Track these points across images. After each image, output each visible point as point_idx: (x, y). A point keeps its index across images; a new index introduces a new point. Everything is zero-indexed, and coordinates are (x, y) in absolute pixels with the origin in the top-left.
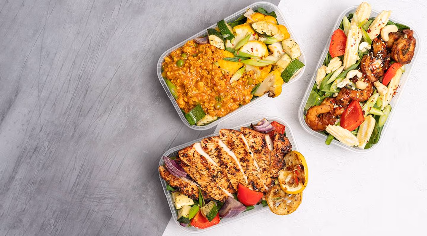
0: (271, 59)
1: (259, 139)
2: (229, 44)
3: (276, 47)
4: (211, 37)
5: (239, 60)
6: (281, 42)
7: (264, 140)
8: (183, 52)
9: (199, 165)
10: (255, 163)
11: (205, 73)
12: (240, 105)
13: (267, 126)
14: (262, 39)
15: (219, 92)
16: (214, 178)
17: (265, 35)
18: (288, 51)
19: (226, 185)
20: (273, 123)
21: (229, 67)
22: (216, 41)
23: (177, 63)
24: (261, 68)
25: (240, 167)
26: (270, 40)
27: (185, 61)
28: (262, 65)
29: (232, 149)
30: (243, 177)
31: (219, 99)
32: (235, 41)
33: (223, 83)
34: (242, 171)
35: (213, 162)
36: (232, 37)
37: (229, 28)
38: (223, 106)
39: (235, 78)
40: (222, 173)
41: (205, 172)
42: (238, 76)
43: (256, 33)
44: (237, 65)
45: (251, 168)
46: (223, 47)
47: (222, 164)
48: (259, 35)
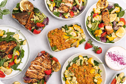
0: (77, 37)
1: (41, 58)
2: (67, 31)
3: (79, 35)
4: (62, 29)
5: (68, 36)
6: (81, 33)
7: (42, 57)
8: (54, 31)
9: (32, 74)
10: (44, 64)
11: (59, 38)
12: (67, 48)
13: (40, 54)
14: (76, 32)
15: (62, 43)
16: (37, 74)
17: (77, 31)
18: (82, 36)
19: (42, 74)
20: (41, 52)
21: (65, 37)
22: (63, 30)
23: (52, 34)
24: (74, 39)
25: (42, 67)
26: (78, 32)
27: (54, 34)
28: (74, 38)
29: (37, 65)
30: (44, 69)
31: (61, 45)
32: (68, 31)
33: (63, 41)
34: (43, 68)
35: (34, 71)
36: (68, 29)
37: (68, 27)
38: (62, 47)
39: (66, 41)
40: (38, 72)
41: (35, 74)
42: (68, 40)
43: (74, 29)
44: (68, 37)
45: (44, 66)
46: (65, 32)
47: (37, 70)
48: (75, 30)
